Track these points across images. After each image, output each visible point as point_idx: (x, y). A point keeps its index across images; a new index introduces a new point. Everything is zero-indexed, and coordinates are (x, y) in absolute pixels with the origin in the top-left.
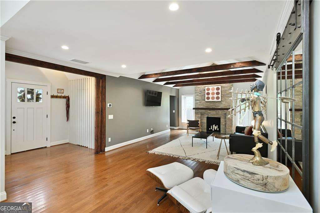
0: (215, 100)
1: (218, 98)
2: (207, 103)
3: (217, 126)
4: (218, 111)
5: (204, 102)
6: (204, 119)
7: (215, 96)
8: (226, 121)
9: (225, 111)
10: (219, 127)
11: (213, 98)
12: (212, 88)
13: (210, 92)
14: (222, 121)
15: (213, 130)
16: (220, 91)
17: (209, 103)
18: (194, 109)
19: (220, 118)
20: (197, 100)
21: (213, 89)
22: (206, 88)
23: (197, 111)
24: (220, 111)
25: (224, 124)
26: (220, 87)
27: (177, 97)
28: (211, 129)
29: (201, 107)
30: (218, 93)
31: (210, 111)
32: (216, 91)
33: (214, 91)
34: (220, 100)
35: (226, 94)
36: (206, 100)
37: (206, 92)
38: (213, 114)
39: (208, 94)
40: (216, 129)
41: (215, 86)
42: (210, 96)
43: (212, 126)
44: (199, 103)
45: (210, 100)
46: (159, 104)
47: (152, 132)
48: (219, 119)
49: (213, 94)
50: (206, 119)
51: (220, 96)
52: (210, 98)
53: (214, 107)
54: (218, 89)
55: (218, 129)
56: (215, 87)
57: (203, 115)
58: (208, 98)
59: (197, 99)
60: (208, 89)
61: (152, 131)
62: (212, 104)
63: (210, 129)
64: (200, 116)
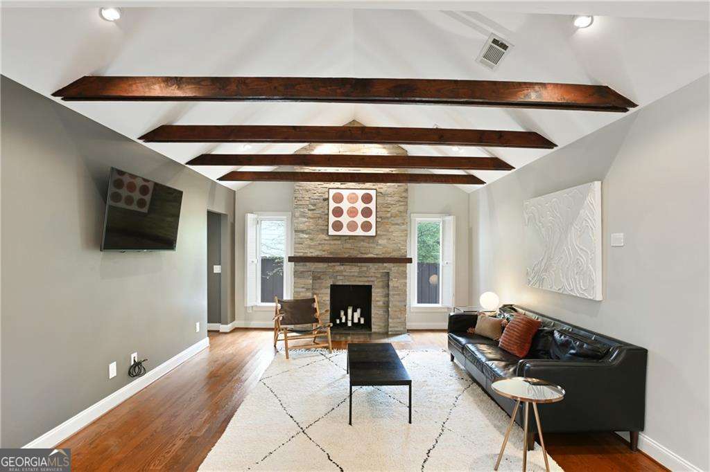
0: (359, 232)
1: (366, 226)
2: (332, 242)
3: (359, 311)
4: (364, 267)
5: (324, 236)
6: (323, 291)
7: (360, 219)
8: (387, 295)
9: (385, 264)
10: (367, 314)
11: (352, 226)
12: (351, 195)
13: (345, 205)
14: (377, 296)
15: (350, 324)
16: (372, 206)
17: (339, 242)
18: (291, 259)
19: (371, 286)
20: (302, 232)
21: (353, 199)
22: (332, 192)
23: (301, 268)
24: (371, 265)
25: (381, 303)
26: (373, 193)
27: (230, 219)
28: (343, 321)
29: (314, 255)
30: (367, 213)
31: (342, 268)
32: (360, 205)
33: (354, 205)
34: (372, 232)
35: (389, 215)
36: (332, 232)
37: (332, 205)
38: (350, 276)
39: (338, 212)
40: (356, 321)
41: (359, 190)
42: (345, 219)
43: (342, 313)
44: (309, 242)
45: (345, 231)
46: (167, 242)
47: (136, 370)
48: (367, 290)
49: (353, 212)
50: (328, 291)
51: (372, 220)
52: (345, 226)
53: (355, 254)
54: (367, 199)
55: (362, 321)
56: (360, 193)
57: (319, 278)
58: (338, 226)
59: (302, 227)
60: (338, 198)
61: (137, 364)
62: (348, 246)
63: (338, 321)
64: (311, 281)
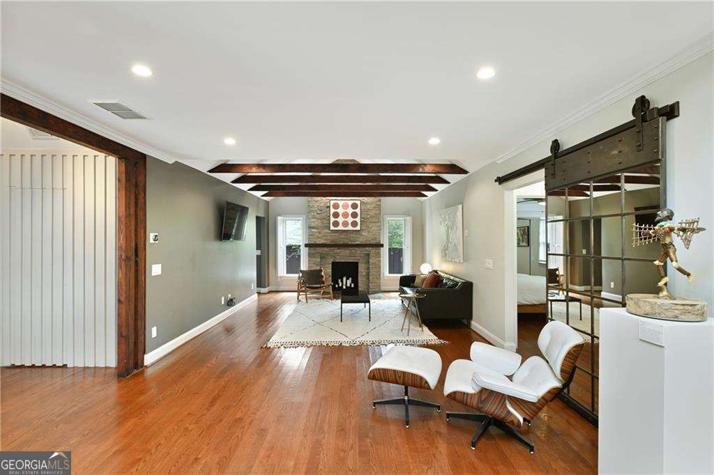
0: (350, 228)
1: (354, 224)
2: (334, 234)
3: (350, 279)
4: (353, 250)
5: (327, 231)
6: (327, 266)
7: (350, 220)
8: (368, 268)
9: (367, 248)
10: (355, 281)
11: (345, 224)
13: (340, 211)
14: (362, 269)
15: (344, 287)
16: (358, 211)
17: (337, 234)
18: (306, 245)
19: (357, 263)
20: (313, 228)
21: (345, 206)
22: (332, 202)
23: (313, 251)
24: (357, 249)
25: (364, 274)
26: (358, 202)
27: (266, 218)
28: (340, 285)
29: (321, 242)
30: (354, 215)
31: (339, 251)
32: (350, 211)
33: (347, 210)
34: (358, 228)
35: (369, 216)
36: (332, 228)
37: (332, 210)
38: (344, 256)
39: (336, 215)
40: (348, 285)
41: (349, 201)
42: (341, 220)
43: (340, 281)
44: (317, 234)
45: (341, 227)
47: (230, 303)
48: (356, 265)
49: (345, 215)
50: (330, 266)
51: (358, 220)
52: (341, 224)
53: (347, 242)
54: (354, 206)
55: (353, 286)
56: (350, 203)
57: (324, 258)
58: (336, 224)
59: (312, 225)
60: (336, 206)
61: (231, 300)
62: (343, 236)
63: (337, 286)
64: (319, 260)
